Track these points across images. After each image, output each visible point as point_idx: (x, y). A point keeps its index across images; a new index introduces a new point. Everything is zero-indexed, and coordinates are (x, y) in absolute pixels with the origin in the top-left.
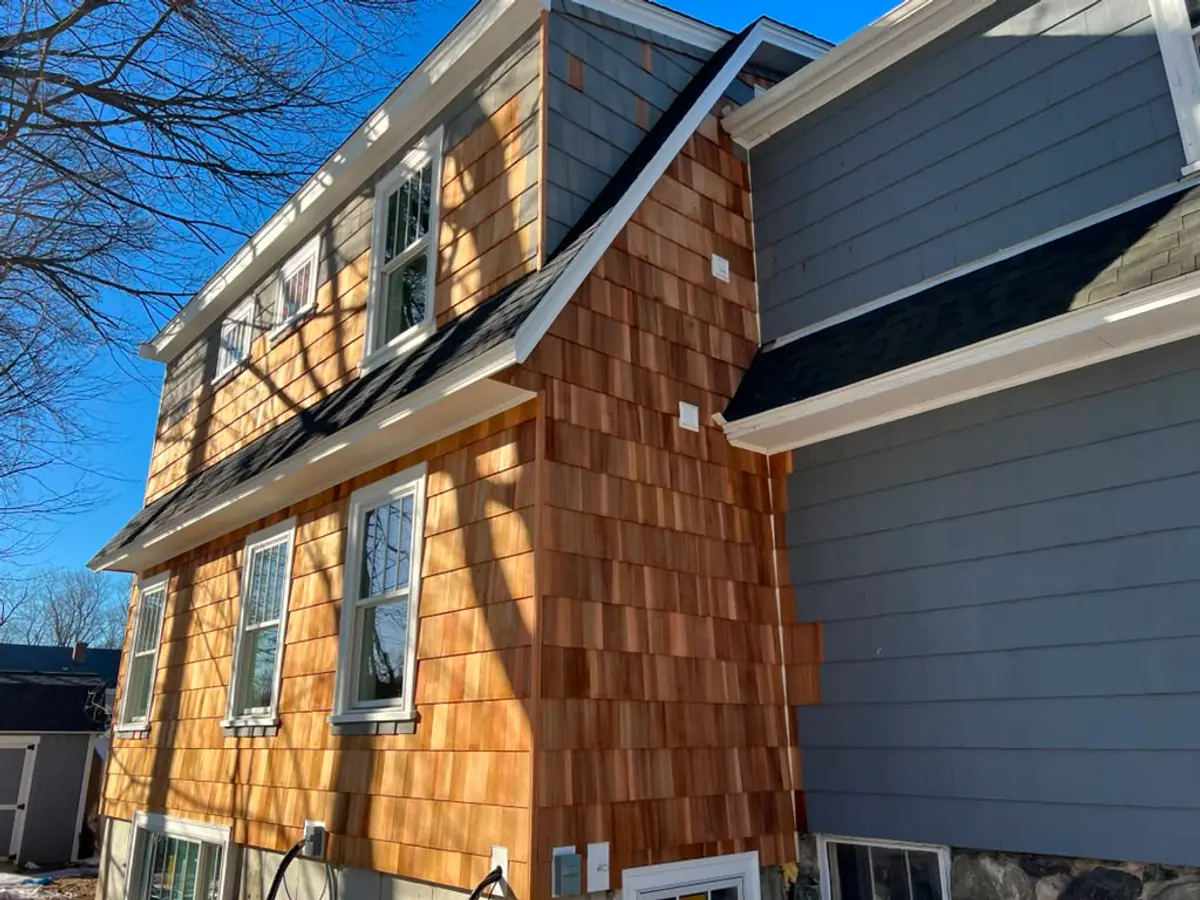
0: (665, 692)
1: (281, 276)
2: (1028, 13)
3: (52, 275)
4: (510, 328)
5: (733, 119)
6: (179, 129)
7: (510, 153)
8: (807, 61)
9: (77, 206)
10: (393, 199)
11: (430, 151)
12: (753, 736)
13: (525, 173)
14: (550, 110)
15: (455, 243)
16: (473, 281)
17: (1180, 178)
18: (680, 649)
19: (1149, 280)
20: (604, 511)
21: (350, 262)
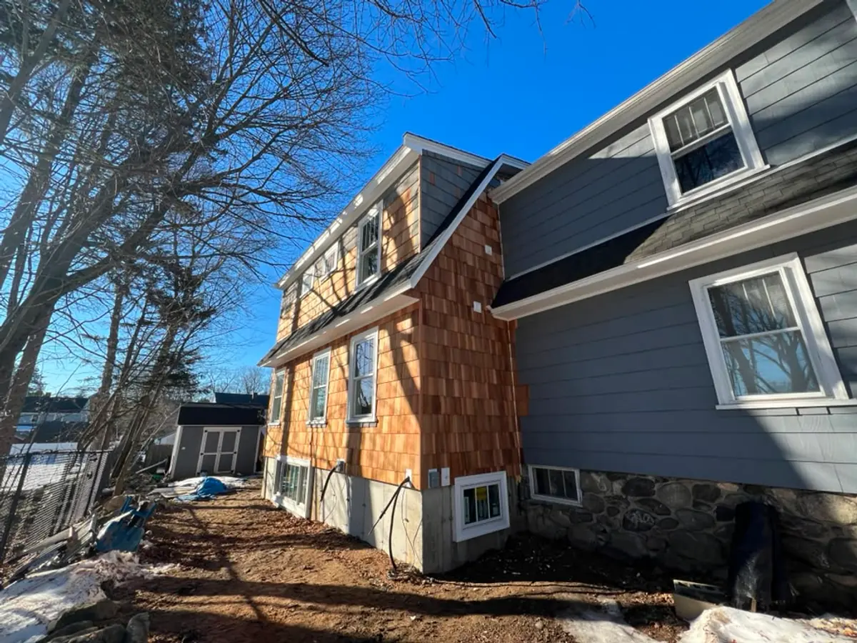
0: (470, 412)
1: (324, 257)
2: (606, 150)
3: (242, 259)
4: (409, 275)
5: (492, 193)
6: (287, 204)
7: (408, 209)
8: (521, 170)
9: (250, 233)
10: (365, 228)
11: (379, 209)
12: (504, 427)
13: (413, 216)
14: (422, 192)
15: (388, 243)
16: (395, 257)
17: (666, 211)
18: (475, 395)
19: (655, 251)
20: (446, 344)
21: (349, 251)
